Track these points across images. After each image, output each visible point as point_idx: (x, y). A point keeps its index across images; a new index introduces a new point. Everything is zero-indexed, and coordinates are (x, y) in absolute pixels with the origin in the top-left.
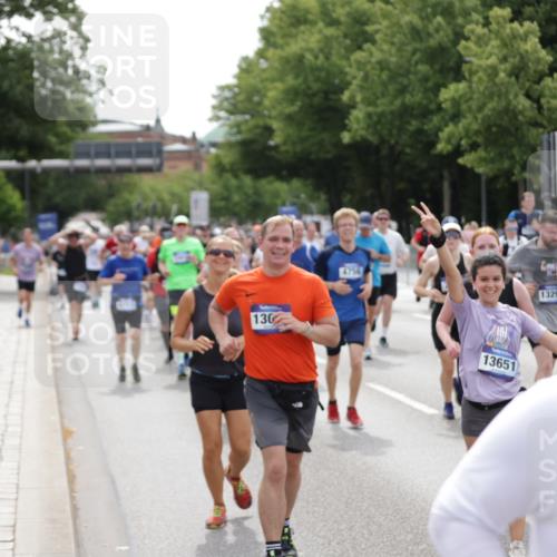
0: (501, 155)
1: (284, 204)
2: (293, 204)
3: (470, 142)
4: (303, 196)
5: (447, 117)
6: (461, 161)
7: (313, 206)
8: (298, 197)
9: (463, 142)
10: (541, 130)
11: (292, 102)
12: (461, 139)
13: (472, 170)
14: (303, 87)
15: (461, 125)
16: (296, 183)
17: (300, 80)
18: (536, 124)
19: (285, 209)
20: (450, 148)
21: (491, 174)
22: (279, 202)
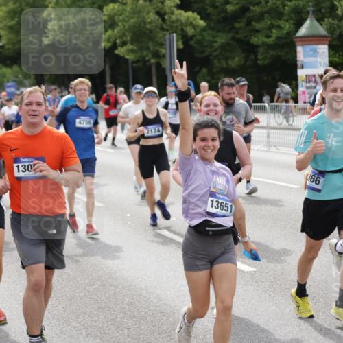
0: (141, 49)
1: (8, 81)
2: (14, 81)
3: (122, 40)
4: (20, 76)
5: (107, 26)
6: (116, 52)
7: (27, 82)
8: (17, 77)
9: (118, 41)
10: (165, 32)
11: (12, 19)
12: (116, 39)
13: (123, 57)
14: (19, 9)
15: (116, 30)
16: (15, 68)
17: (17, 5)
18: (162, 29)
19: (9, 84)
20: (109, 44)
21: (135, 60)
22: (5, 80)
